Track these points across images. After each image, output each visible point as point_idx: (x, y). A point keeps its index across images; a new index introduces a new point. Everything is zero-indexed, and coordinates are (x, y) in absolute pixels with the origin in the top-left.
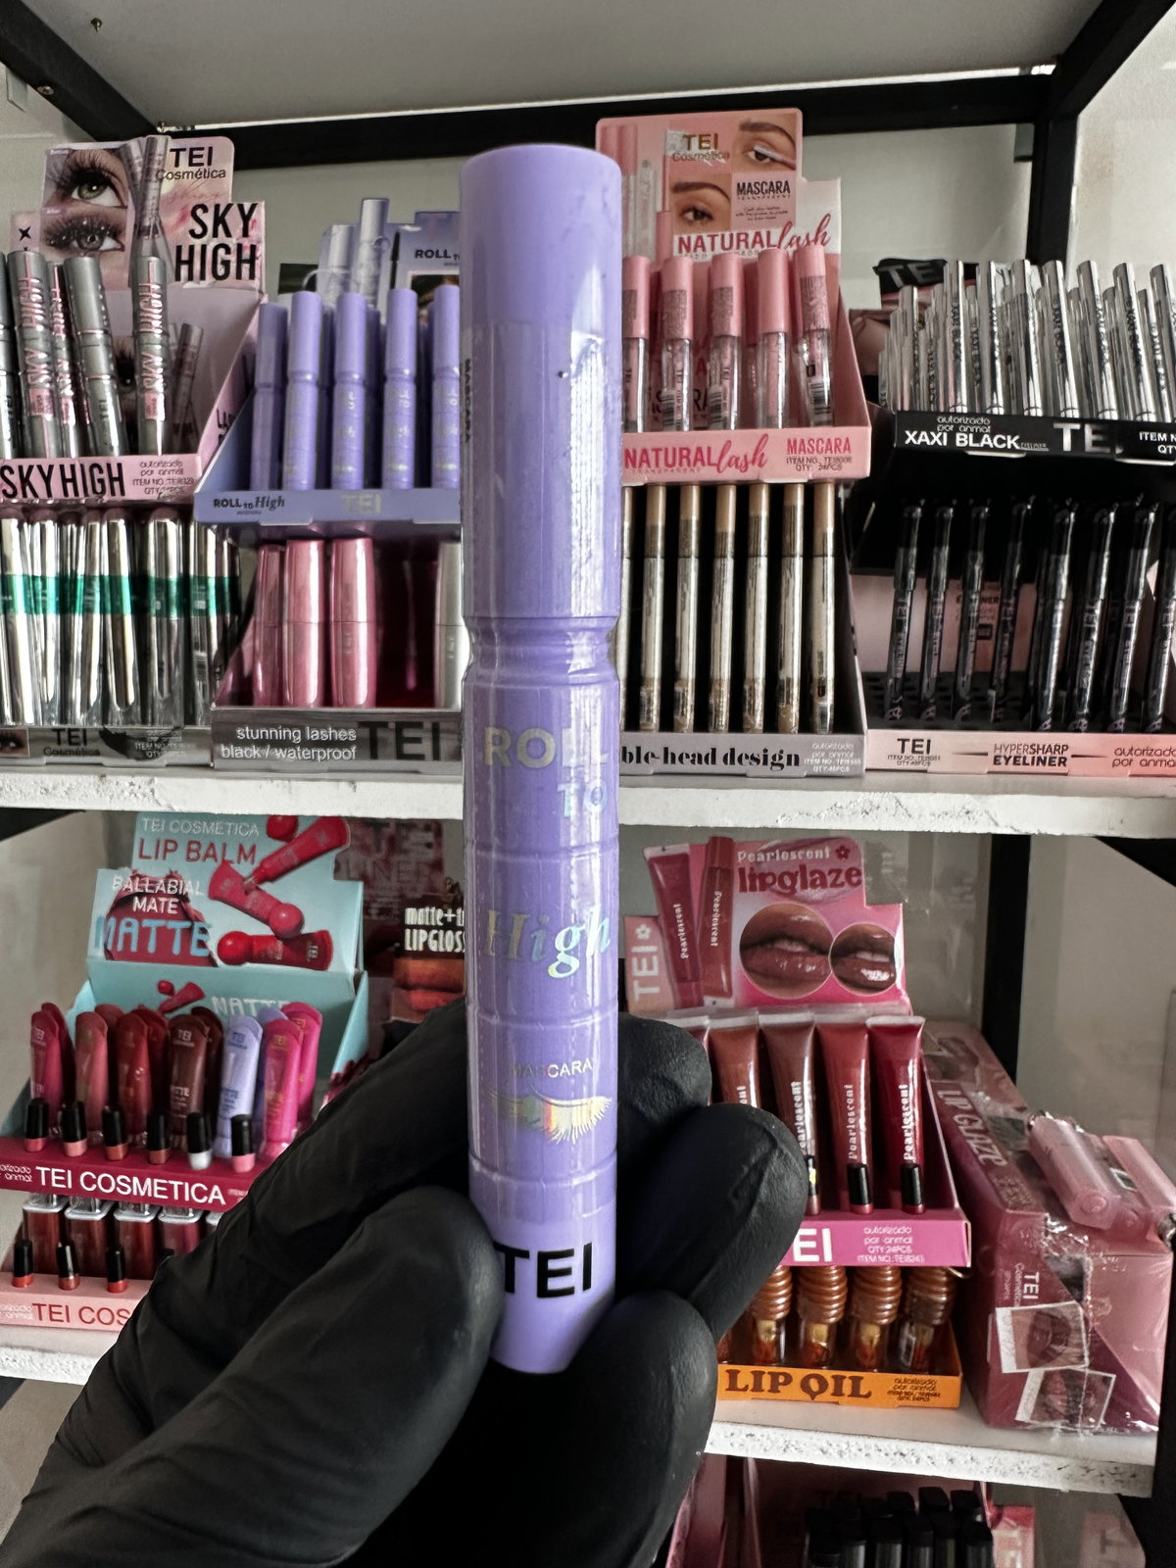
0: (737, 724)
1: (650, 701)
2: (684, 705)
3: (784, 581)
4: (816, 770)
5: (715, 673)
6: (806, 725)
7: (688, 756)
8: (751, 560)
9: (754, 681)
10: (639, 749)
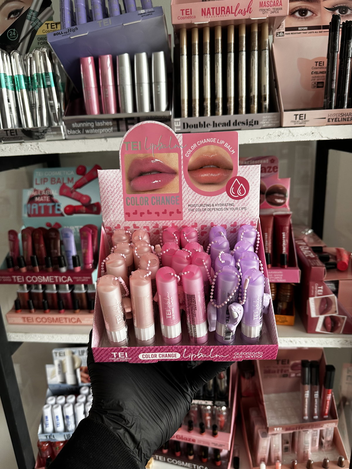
0: (237, 111)
1: (207, 107)
2: (219, 107)
3: (252, 59)
4: (264, 126)
5: (229, 96)
6: (260, 110)
7: (221, 124)
8: (240, 52)
9: (242, 97)
10: (205, 123)
